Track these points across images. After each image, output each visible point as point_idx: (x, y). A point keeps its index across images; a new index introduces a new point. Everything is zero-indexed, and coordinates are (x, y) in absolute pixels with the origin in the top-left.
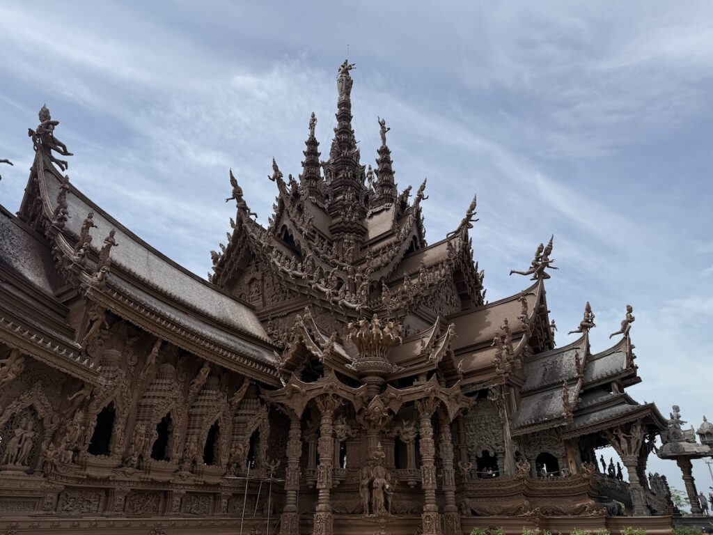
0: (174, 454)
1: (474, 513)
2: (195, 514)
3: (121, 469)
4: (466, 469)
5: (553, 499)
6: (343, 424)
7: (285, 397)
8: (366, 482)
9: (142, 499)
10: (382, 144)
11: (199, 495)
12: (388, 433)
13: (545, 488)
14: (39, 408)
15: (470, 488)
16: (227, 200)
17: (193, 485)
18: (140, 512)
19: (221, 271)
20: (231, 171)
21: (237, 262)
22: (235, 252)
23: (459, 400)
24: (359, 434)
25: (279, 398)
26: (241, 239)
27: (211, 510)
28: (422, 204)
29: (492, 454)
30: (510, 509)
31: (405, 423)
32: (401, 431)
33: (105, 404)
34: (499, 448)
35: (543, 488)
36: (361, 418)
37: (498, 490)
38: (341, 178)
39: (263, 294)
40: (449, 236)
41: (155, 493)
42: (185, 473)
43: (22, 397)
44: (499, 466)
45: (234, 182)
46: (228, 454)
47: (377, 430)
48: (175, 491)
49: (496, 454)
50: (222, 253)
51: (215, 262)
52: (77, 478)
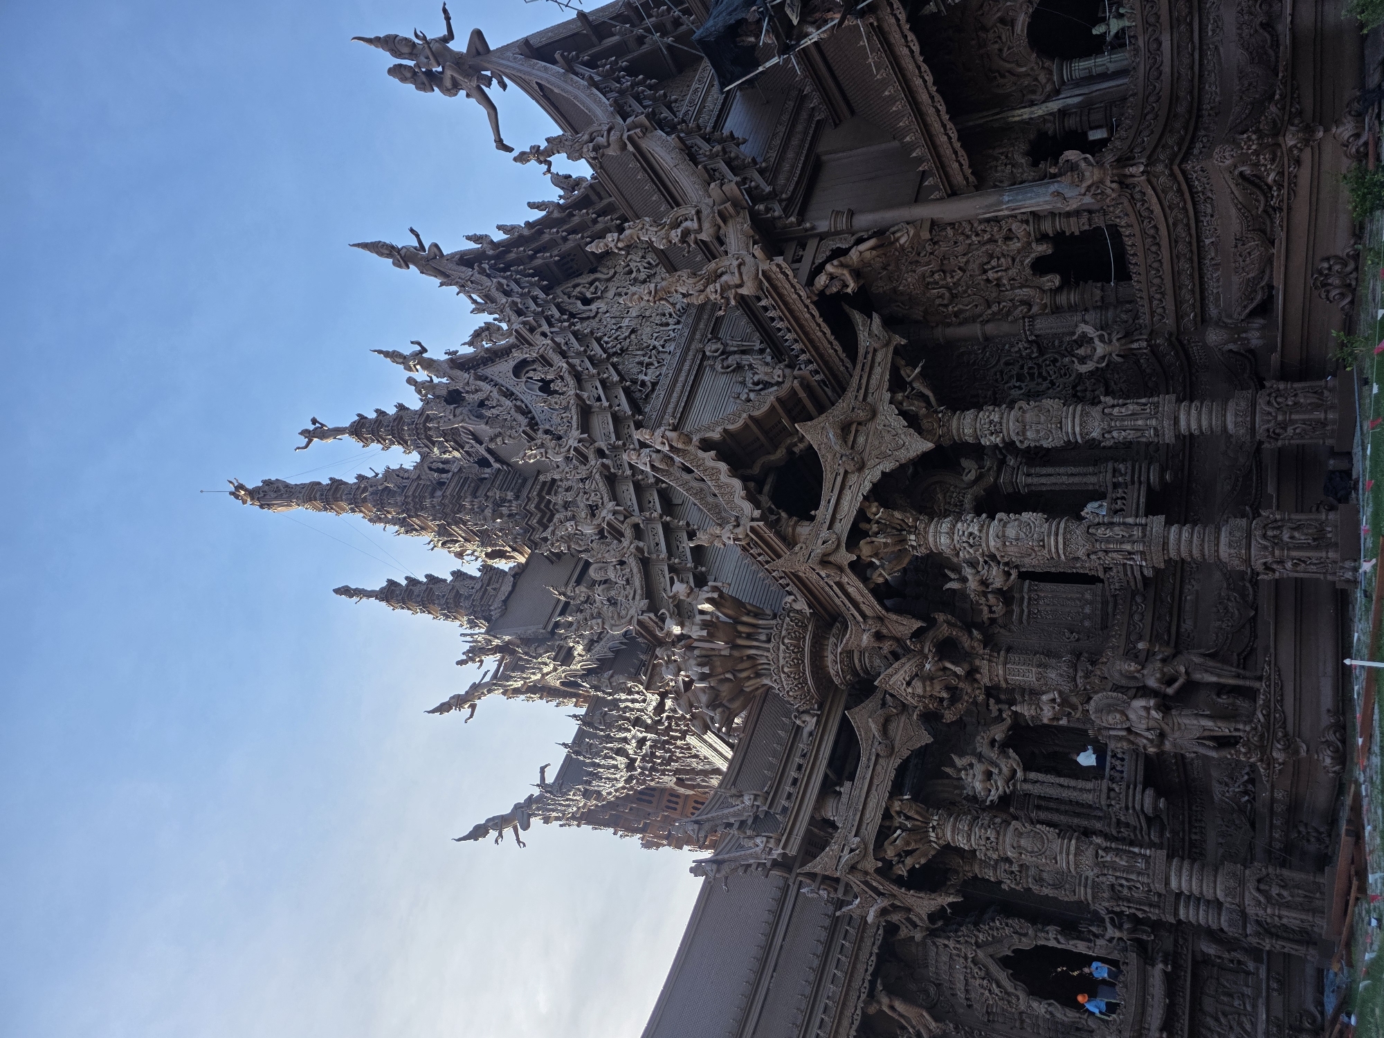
1: (1264, 308)
10: (349, 436)
15: (1170, 321)
20: (459, 840)
23: (862, 415)
30: (1246, 207)
34: (1021, 233)
44: (1088, 230)
45: (478, 832)
49: (1043, 238)
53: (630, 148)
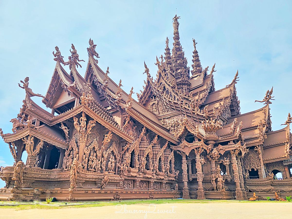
0: (151, 168)
1: (250, 191)
2: (156, 189)
3: (138, 173)
4: (247, 175)
5: (280, 187)
6: (202, 158)
7: (181, 148)
8: (214, 179)
9: (142, 184)
10: (194, 50)
11: (157, 183)
12: (218, 162)
13: (277, 183)
14: (114, 151)
15: (248, 182)
16: (144, 73)
17: (156, 179)
18: (142, 188)
19: (141, 101)
20: (144, 62)
21: (147, 97)
22: (146, 93)
23: (245, 150)
24: (207, 162)
25: (178, 148)
26: (149, 88)
27: (160, 188)
28: (213, 73)
29: (256, 170)
30: (266, 190)
31: (225, 159)
32: (223, 161)
33: (132, 150)
34: (258, 168)
35: (276, 183)
36: (209, 156)
37: (260, 183)
38: (179, 63)
39: (158, 109)
40: (227, 87)
41: (145, 181)
42: (154, 175)
43: (110, 148)
44: (259, 174)
45: (146, 66)
46: (164, 168)
47: (215, 161)
48: (152, 181)
50: (141, 94)
51: (138, 97)
52: (128, 176)
53: (265, 124)
